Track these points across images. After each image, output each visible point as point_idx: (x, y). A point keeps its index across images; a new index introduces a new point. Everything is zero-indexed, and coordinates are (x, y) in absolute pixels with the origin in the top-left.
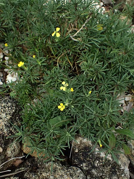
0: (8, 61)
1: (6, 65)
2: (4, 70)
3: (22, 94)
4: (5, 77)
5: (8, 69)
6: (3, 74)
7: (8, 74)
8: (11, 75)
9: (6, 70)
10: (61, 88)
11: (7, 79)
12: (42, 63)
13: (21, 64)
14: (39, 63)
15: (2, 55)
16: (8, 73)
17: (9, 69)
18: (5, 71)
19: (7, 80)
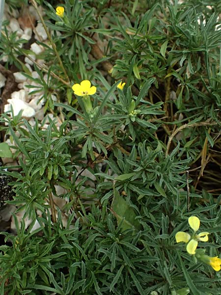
0: (38, 57)
1: (25, 63)
2: (15, 74)
3: (36, 171)
4: (7, 93)
5: (25, 75)
6: (6, 82)
7: (18, 90)
8: (26, 96)
9: (18, 76)
10: (180, 237)
11: (9, 100)
12: (139, 116)
13: (83, 89)
14: (133, 113)
15: (28, 34)
16: (20, 86)
17: (29, 77)
18: (14, 77)
19: (7, 103)
